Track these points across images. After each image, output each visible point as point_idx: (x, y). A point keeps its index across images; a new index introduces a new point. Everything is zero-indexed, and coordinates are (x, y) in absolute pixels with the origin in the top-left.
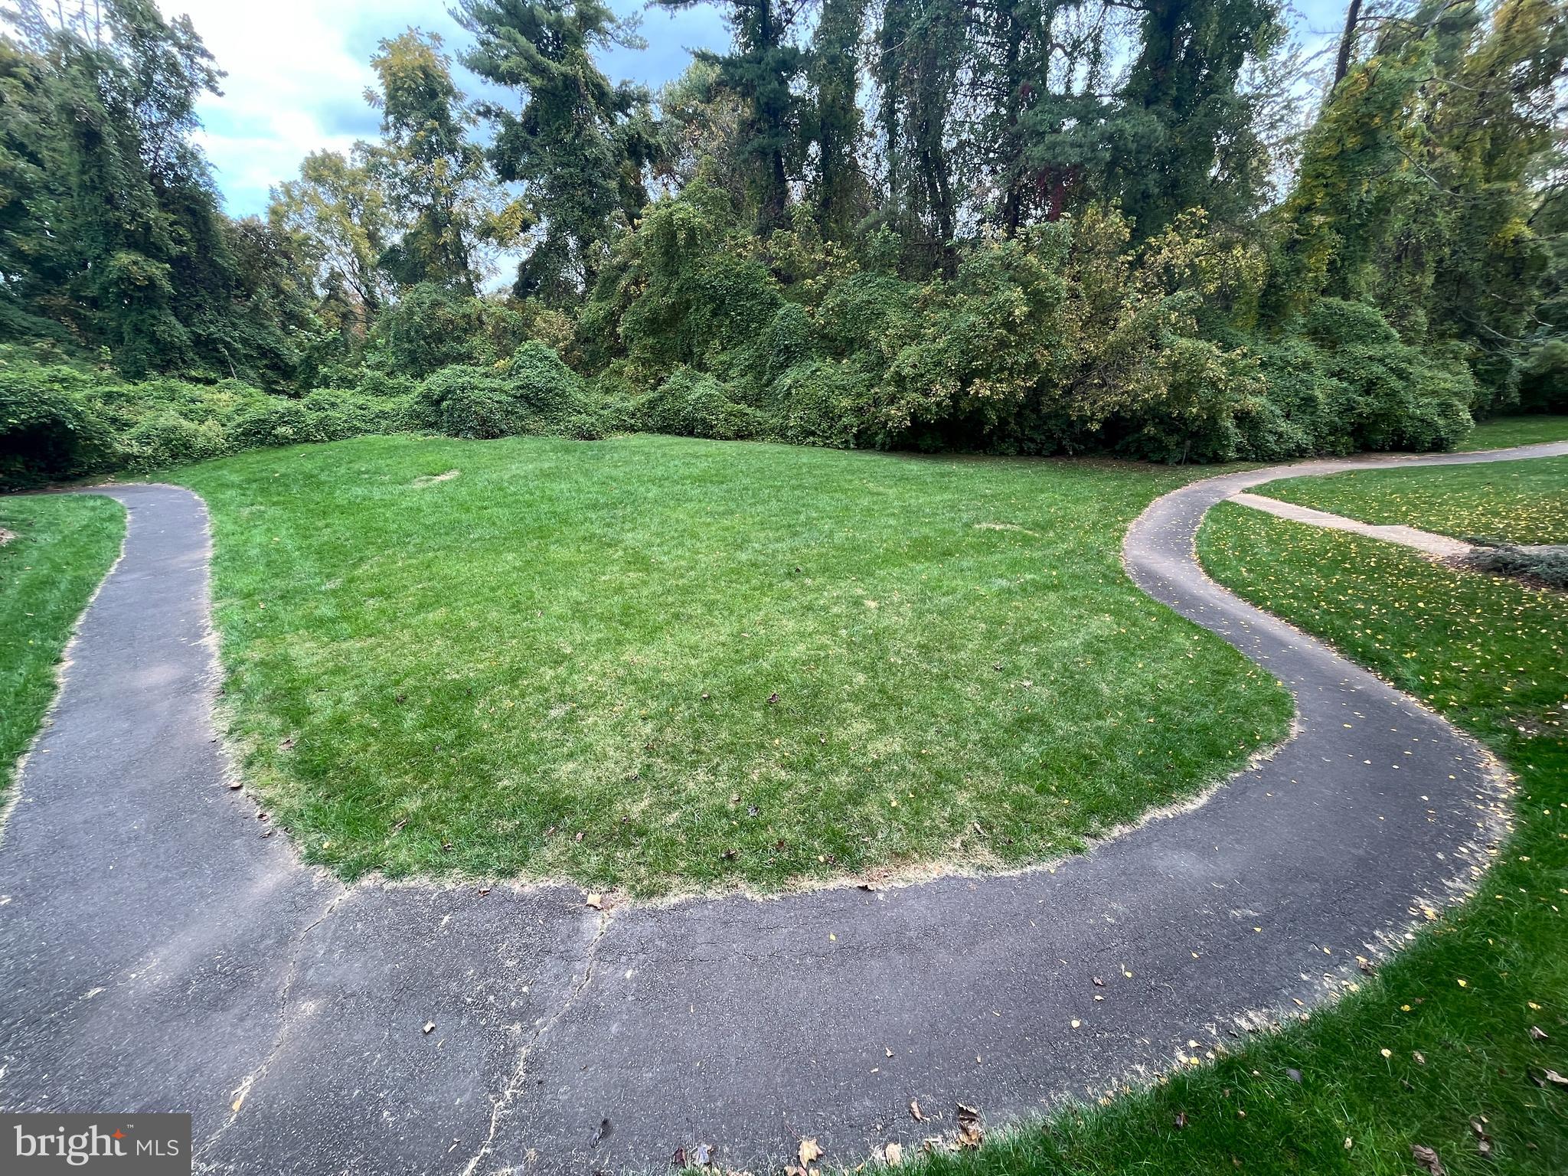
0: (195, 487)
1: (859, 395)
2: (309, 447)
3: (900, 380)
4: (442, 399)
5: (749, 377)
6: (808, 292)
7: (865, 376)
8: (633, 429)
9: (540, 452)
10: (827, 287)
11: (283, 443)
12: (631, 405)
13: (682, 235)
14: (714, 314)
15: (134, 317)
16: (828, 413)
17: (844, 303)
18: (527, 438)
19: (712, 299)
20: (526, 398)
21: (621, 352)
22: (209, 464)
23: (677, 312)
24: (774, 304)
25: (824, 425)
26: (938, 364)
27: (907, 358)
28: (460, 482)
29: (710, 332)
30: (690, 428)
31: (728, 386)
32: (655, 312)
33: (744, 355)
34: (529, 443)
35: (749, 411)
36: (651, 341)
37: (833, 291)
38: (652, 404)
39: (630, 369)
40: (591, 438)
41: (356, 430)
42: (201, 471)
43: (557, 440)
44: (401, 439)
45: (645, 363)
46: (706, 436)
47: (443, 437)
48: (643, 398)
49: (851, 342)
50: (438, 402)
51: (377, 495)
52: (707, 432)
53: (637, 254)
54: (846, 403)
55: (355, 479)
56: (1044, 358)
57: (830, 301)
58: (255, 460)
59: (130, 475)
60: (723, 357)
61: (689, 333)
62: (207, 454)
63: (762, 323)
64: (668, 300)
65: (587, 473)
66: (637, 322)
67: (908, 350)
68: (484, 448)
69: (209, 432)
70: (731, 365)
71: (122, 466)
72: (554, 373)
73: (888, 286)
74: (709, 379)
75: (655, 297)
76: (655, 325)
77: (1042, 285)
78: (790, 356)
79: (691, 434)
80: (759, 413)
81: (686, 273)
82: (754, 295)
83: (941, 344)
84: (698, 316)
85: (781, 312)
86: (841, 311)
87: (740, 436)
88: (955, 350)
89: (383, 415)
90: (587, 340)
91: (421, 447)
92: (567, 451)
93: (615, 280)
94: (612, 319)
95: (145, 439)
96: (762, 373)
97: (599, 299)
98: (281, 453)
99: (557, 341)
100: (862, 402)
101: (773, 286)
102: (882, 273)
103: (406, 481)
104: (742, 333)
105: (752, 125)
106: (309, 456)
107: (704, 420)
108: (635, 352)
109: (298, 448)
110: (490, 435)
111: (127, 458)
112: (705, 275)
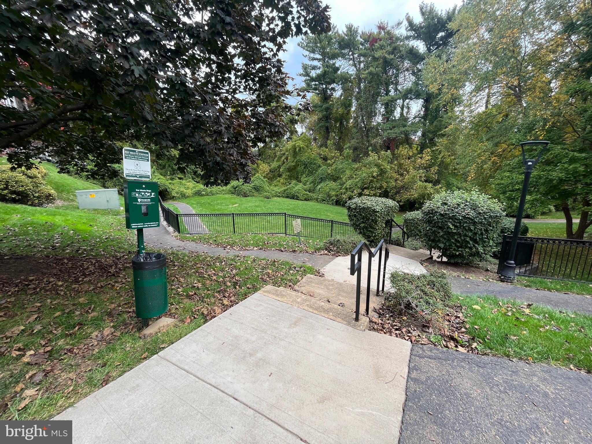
0: (187, 204)
1: (337, 191)
2: (208, 197)
3: (346, 189)
4: (236, 187)
5: (312, 185)
6: (329, 164)
7: (340, 186)
8: (279, 197)
9: (256, 201)
10: (334, 163)
11: (202, 195)
12: (279, 191)
13: (297, 149)
14: (305, 168)
15: (169, 163)
16: (329, 196)
17: (336, 168)
18: (254, 197)
19: (304, 164)
20: (255, 188)
21: (280, 176)
22: (188, 199)
23: (295, 167)
24: (320, 166)
25: (328, 199)
26: (356, 185)
27: (349, 183)
28: (238, 206)
29: (303, 173)
30: (293, 197)
31: (305, 187)
32: (290, 167)
33: (311, 179)
34: (254, 199)
35: (309, 193)
36: (288, 173)
37: (335, 164)
38: (285, 191)
39: (282, 181)
40: (268, 198)
41: (218, 194)
42: (187, 200)
43: (261, 198)
44: (226, 196)
45: (286, 179)
46: (297, 199)
47: (235, 196)
48: (283, 188)
49: (338, 177)
50: (235, 188)
51: (223, 208)
52: (297, 198)
53: (287, 151)
54: (334, 193)
55: (218, 204)
56: (385, 185)
57: (334, 167)
58: (197, 198)
59: (174, 200)
60: (305, 179)
61: (298, 173)
62: (188, 197)
63: (316, 171)
64: (293, 164)
65: (265, 207)
66: (285, 169)
67: (350, 181)
68: (244, 199)
69: (189, 192)
70: (307, 181)
71: (173, 198)
72: (262, 183)
73: (349, 164)
74: (301, 185)
75: (291, 163)
76: (289, 170)
77: (383, 167)
78: (322, 180)
79: (293, 199)
80: (312, 194)
81: (298, 158)
82: (315, 164)
83: (357, 180)
84: (300, 168)
85: (321, 169)
86: (335, 170)
87: (306, 200)
88: (360, 182)
89: (223, 190)
90: (272, 172)
91: (231, 198)
92: (262, 201)
93: (281, 157)
94: (279, 167)
95: (177, 193)
96: (315, 184)
97: (277, 162)
98: (202, 198)
99: (265, 172)
100: (338, 193)
101: (320, 161)
102: (347, 160)
103: (228, 205)
104: (311, 173)
105: (321, 119)
106: (208, 199)
107: (297, 195)
108: (284, 176)
109: (206, 197)
110: (246, 196)
111: (174, 197)
112: (303, 158)
